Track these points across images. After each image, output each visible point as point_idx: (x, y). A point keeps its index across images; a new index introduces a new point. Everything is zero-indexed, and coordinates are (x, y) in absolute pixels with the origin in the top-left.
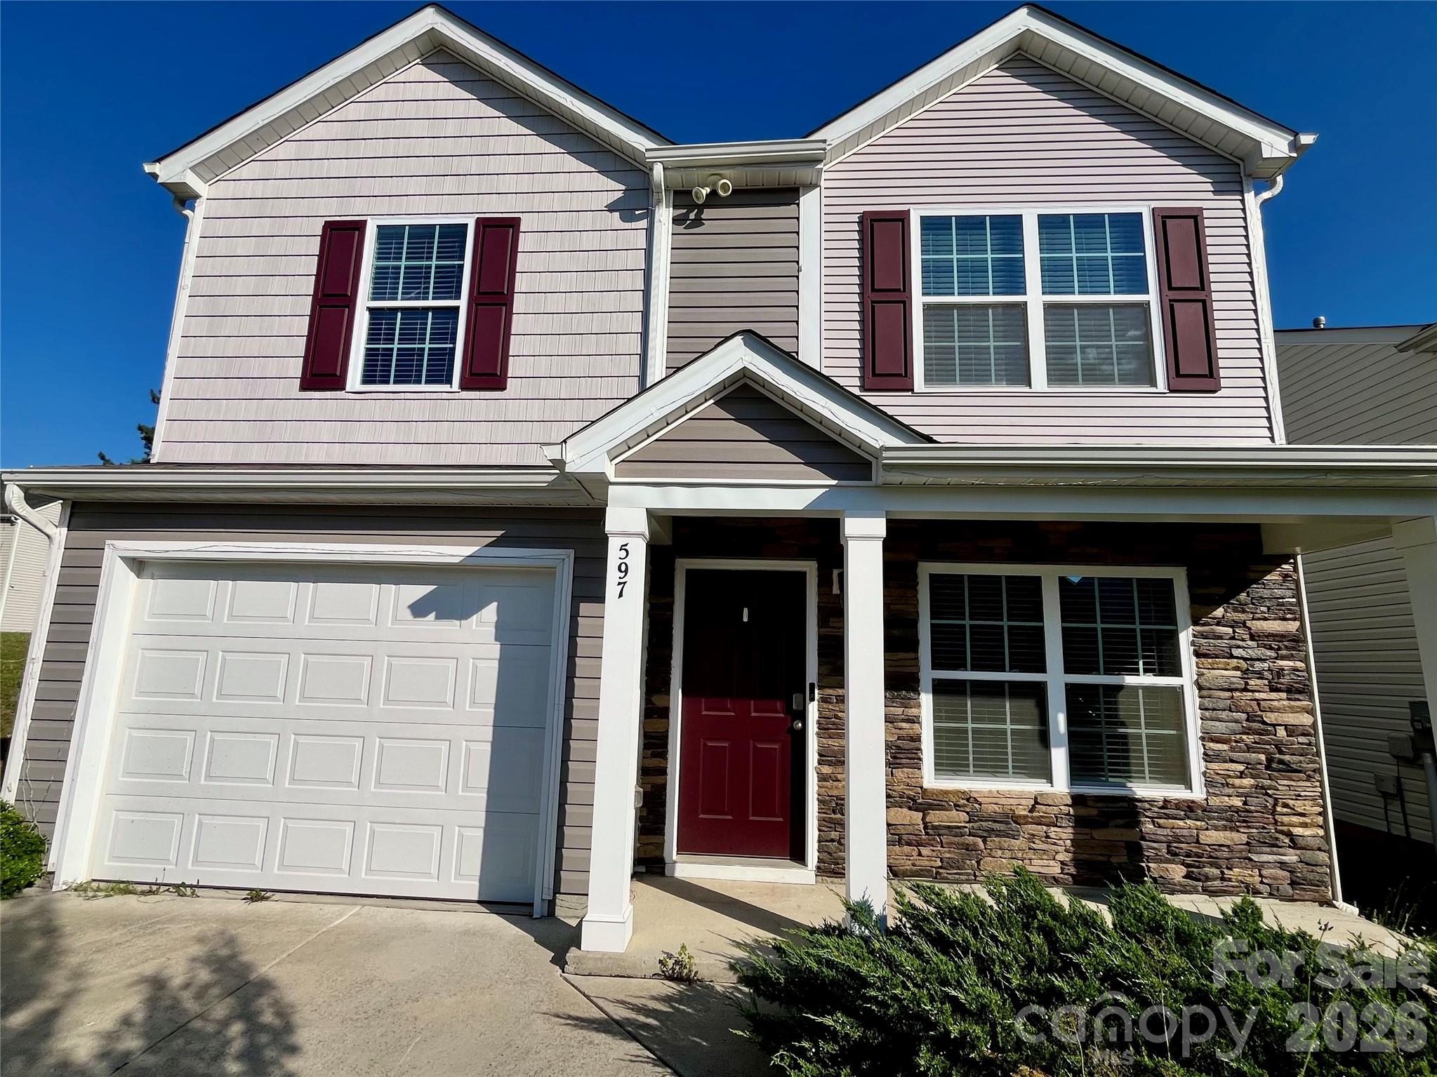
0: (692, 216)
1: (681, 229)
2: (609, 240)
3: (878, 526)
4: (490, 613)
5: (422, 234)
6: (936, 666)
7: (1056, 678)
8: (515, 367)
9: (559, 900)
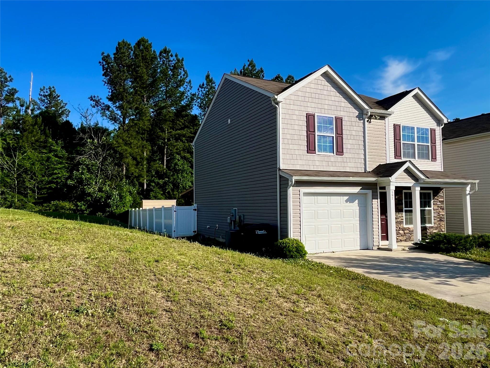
2: (357, 124)
3: (419, 189)
5: (325, 118)
8: (345, 150)
9: (374, 247)
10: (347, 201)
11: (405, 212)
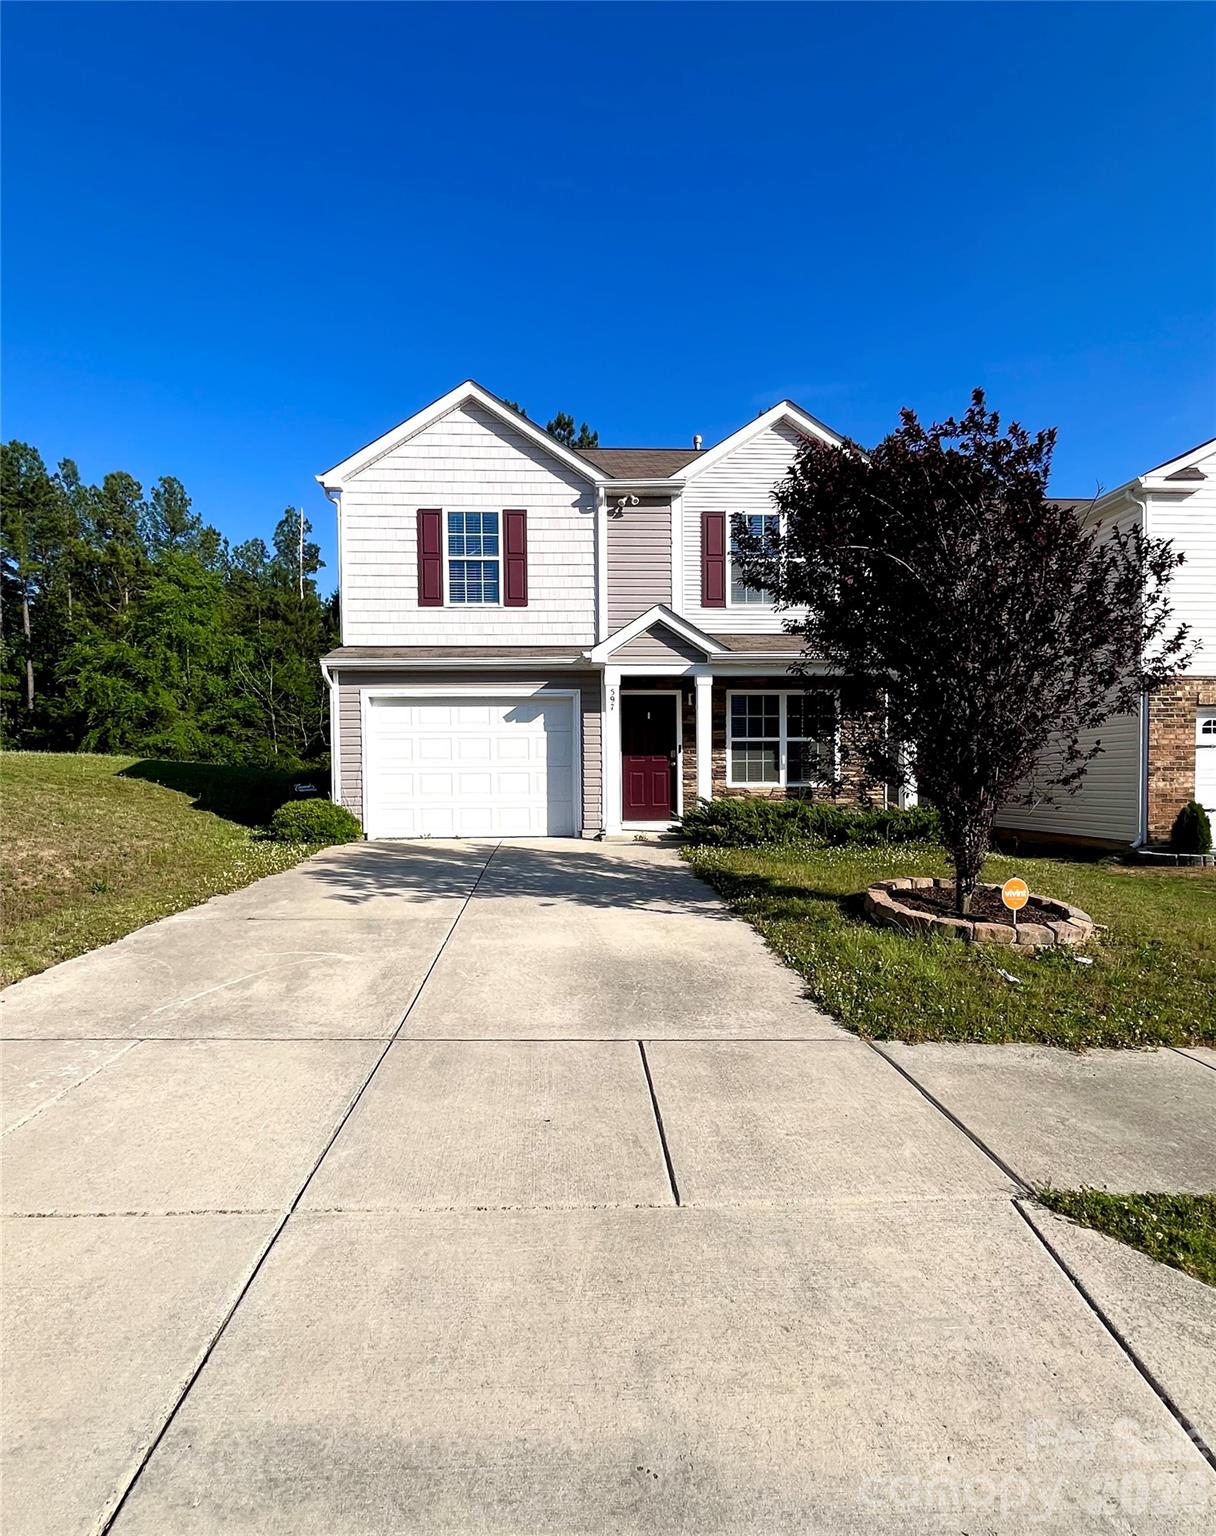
0: (617, 511)
1: (611, 518)
2: (574, 524)
3: (709, 681)
4: (541, 719)
5: (473, 517)
6: (733, 736)
7: (783, 739)
8: (531, 594)
9: (584, 831)
10: (508, 718)
11: (733, 749)
